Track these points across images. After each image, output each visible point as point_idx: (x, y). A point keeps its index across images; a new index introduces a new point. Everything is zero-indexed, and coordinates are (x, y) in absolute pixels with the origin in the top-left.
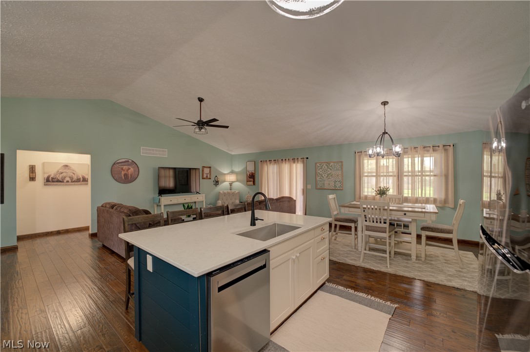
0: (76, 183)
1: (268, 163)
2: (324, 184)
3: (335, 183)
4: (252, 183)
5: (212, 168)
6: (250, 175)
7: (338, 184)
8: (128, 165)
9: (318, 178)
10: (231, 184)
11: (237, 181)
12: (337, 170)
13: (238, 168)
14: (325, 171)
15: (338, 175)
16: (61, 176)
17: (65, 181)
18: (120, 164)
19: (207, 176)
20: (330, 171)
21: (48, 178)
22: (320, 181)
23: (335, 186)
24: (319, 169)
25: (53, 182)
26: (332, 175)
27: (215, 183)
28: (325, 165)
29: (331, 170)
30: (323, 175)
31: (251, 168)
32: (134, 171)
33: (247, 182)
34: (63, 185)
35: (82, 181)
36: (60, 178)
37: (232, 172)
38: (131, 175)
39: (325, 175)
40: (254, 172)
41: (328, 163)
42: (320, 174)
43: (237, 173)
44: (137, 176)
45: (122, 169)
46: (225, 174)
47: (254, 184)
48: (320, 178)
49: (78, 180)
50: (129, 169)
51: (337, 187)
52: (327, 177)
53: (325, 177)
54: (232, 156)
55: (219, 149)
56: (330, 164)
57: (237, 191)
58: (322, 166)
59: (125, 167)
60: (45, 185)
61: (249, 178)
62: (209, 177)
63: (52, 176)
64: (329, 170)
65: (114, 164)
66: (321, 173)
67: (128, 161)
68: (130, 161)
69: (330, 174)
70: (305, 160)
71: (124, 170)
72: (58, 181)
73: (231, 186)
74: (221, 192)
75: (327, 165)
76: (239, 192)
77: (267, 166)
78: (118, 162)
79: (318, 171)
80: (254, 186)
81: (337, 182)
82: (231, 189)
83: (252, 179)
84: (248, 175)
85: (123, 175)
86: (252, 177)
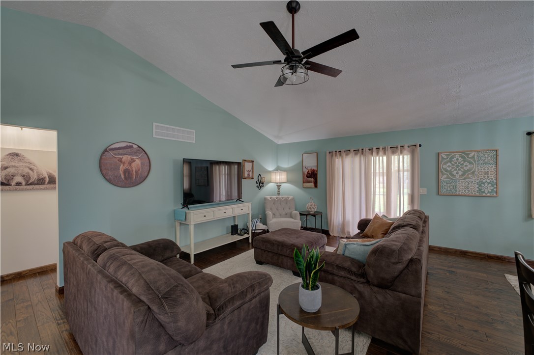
0: (37, 186)
1: (344, 154)
2: (455, 188)
3: (480, 186)
4: (312, 185)
5: (254, 162)
6: (308, 173)
7: (488, 188)
8: (131, 154)
9: (443, 178)
10: (279, 187)
11: (288, 182)
12: (485, 163)
13: (288, 163)
14: (458, 166)
15: (487, 173)
16: (4, 173)
17: (13, 183)
18: (116, 152)
19: (249, 175)
20: (469, 166)
22: (448, 182)
23: (480, 190)
24: (445, 163)
26: (473, 173)
27: (258, 185)
28: (457, 156)
29: (470, 163)
30: (454, 173)
31: (310, 163)
32: (142, 164)
33: (303, 182)
34: (10, 190)
35: (49, 183)
36: (2, 178)
37: (278, 169)
38: (137, 172)
39: (457, 173)
40: (315, 169)
41: (465, 154)
42: (446, 171)
43: (287, 171)
44: (146, 174)
45: (120, 160)
46: (270, 172)
47: (316, 186)
48: (448, 178)
49: (40, 181)
50: (133, 161)
51: (484, 192)
52: (463, 175)
53: (457, 176)
54: (278, 145)
55: (262, 134)
56: (470, 154)
57: (291, 197)
58: (452, 157)
59: (125, 158)
61: (307, 177)
62: (251, 176)
64: (466, 163)
65: (106, 151)
66: (449, 169)
67: (131, 147)
68: (135, 146)
69: (468, 170)
70: (413, 148)
71: (124, 163)
73: (279, 189)
74: (268, 197)
75: (462, 157)
76: (293, 199)
77: (341, 160)
78: (113, 146)
79: (443, 166)
80: (316, 189)
81: (484, 183)
82: (279, 194)
83: (313, 179)
84: (306, 173)
85: (121, 173)
86: (312, 176)
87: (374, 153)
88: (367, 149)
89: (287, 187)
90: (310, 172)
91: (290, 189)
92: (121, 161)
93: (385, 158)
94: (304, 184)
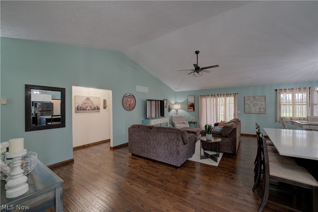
1: (206, 96)
2: (251, 110)
3: (260, 109)
4: (192, 110)
5: (167, 100)
6: (190, 105)
7: (262, 110)
8: (131, 98)
9: (246, 107)
11: (181, 109)
12: (261, 101)
13: (181, 100)
14: (252, 102)
15: (262, 105)
16: (85, 105)
17: (87, 110)
18: (127, 97)
19: (166, 106)
20: (256, 102)
21: (78, 107)
22: (248, 108)
23: (260, 111)
24: (247, 101)
25: (81, 110)
26: (257, 104)
27: (169, 110)
28: (251, 98)
29: (256, 101)
30: (251, 105)
31: (191, 100)
32: (133, 102)
33: (188, 109)
34: (86, 112)
35: (97, 109)
36: (84, 107)
37: (176, 103)
38: (132, 105)
39: (252, 105)
40: (194, 103)
41: (254, 97)
42: (248, 104)
43: (181, 104)
44: (135, 105)
46: (173, 104)
47: (194, 110)
48: (248, 107)
49: (95, 109)
50: (131, 101)
51: (261, 112)
52: (254, 105)
53: (252, 106)
54: (176, 92)
56: (256, 97)
58: (250, 99)
59: (129, 99)
60: (76, 112)
61: (190, 106)
63: (80, 106)
64: (255, 101)
66: (248, 103)
68: (131, 95)
69: (256, 104)
70: (235, 95)
71: (129, 102)
72: (84, 109)
73: (177, 112)
74: (173, 116)
75: (254, 99)
76: (184, 116)
77: (205, 99)
78: (126, 95)
79: (246, 102)
80: (194, 112)
81: (261, 109)
82: (177, 114)
83: (192, 107)
84: (189, 105)
85: (128, 105)
86: (192, 106)
87: (219, 96)
88: (216, 95)
89: (180, 111)
90: (191, 104)
91: (182, 112)
92: (128, 101)
93: (224, 98)
94: (189, 110)
